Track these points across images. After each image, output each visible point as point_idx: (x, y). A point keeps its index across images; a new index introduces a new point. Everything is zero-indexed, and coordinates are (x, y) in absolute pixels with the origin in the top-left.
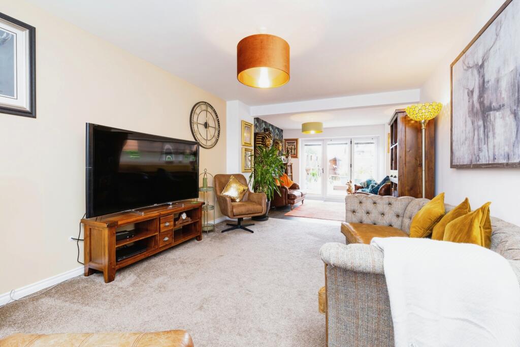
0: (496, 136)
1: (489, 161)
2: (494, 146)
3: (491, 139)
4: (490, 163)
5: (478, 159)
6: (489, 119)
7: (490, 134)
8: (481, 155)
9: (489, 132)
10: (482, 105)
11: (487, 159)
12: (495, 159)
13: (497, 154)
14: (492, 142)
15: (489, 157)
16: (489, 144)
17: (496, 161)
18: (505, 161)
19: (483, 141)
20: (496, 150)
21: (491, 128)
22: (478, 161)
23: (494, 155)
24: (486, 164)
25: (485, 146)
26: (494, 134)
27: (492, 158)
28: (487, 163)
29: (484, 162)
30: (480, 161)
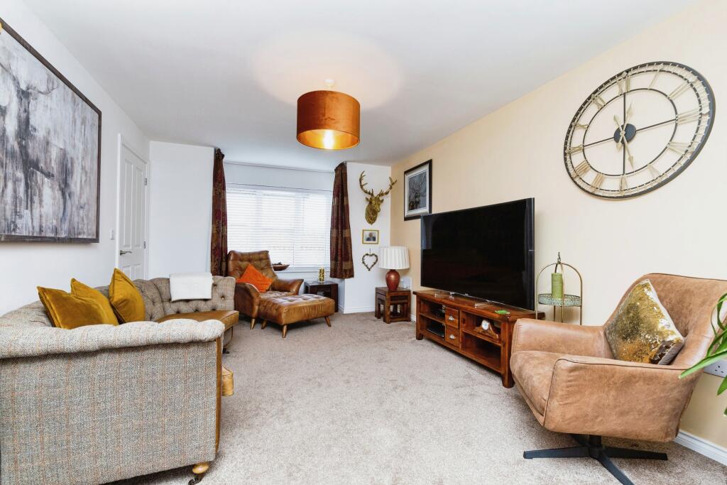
0: (44, 204)
1: (33, 233)
2: (41, 216)
3: (36, 205)
4: (35, 235)
5: (12, 228)
6: (34, 178)
7: (36, 199)
8: (19, 222)
9: (35, 195)
10: (23, 151)
11: (31, 230)
12: (41, 231)
13: (44, 225)
14: (38, 210)
15: (33, 228)
16: (34, 211)
17: (43, 234)
18: (53, 235)
19: (24, 203)
20: (44, 221)
21: (37, 191)
22: (14, 230)
23: (41, 227)
24: (29, 237)
25: (28, 212)
26: (41, 201)
27: (37, 229)
28: (31, 235)
29: (25, 233)
30: (18, 231)
